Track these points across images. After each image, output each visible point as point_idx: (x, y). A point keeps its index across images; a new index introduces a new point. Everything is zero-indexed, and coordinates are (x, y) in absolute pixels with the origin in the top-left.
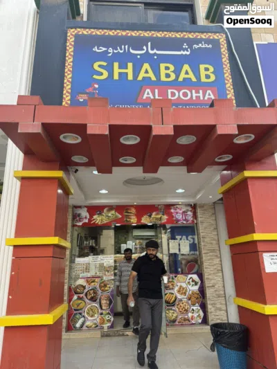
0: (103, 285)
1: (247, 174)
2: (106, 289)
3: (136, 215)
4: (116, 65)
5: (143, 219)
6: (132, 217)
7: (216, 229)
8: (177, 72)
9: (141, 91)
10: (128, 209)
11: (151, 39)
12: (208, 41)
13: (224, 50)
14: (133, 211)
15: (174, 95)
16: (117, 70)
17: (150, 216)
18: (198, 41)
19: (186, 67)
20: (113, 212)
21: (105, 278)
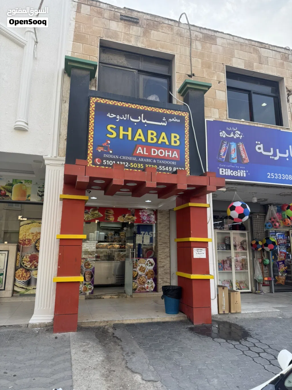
0: (87, 264)
1: (191, 204)
2: (89, 267)
3: (114, 215)
4: (121, 128)
5: (119, 218)
6: (111, 216)
7: (169, 228)
8: (158, 137)
9: (136, 149)
10: (107, 211)
11: (144, 111)
12: (178, 117)
13: (187, 124)
14: (112, 212)
15: (155, 152)
16: (122, 132)
17: (124, 216)
18: (172, 116)
19: (163, 134)
20: (97, 212)
21: (88, 260)
